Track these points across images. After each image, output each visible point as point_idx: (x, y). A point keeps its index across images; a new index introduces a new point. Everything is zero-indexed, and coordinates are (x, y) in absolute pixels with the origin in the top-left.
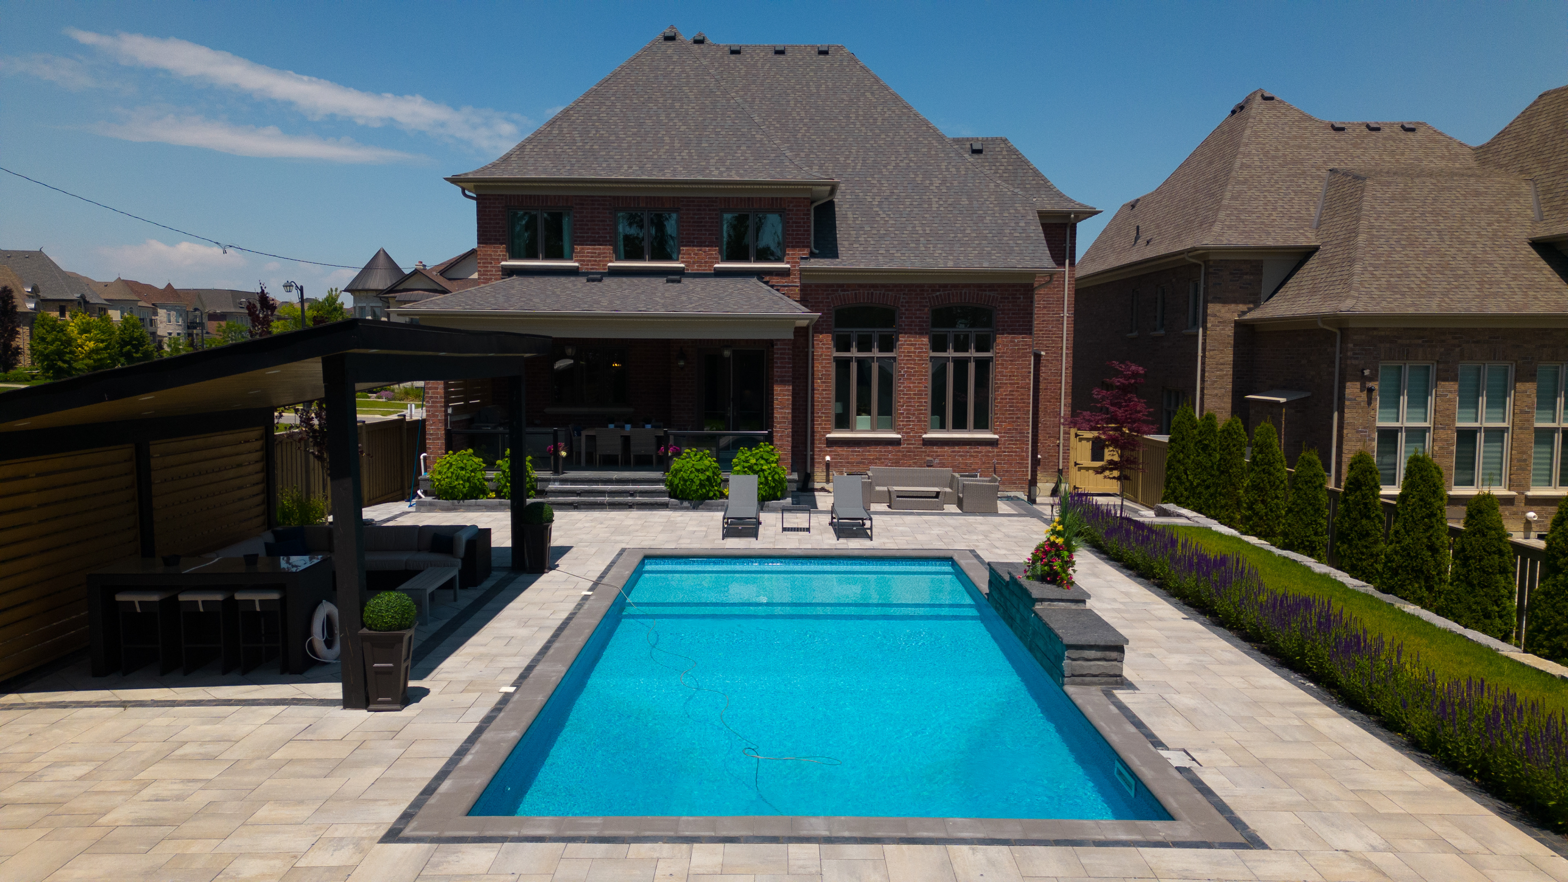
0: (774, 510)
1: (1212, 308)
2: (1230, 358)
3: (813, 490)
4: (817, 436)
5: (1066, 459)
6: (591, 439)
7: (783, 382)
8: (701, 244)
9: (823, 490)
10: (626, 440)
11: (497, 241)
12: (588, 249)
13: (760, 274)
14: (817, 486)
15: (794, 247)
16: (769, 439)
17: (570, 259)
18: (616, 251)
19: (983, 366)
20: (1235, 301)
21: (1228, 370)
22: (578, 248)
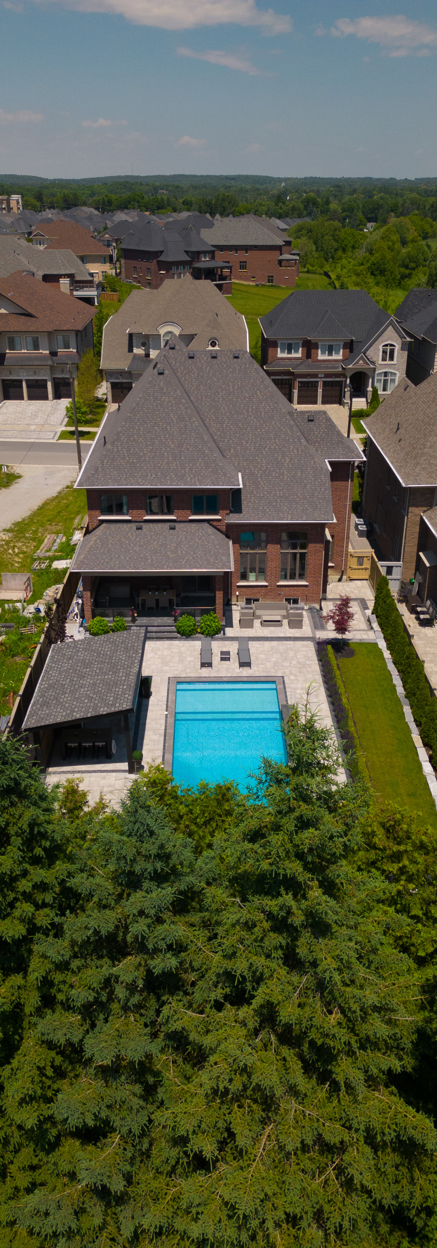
0: (217, 639)
1: (411, 509)
2: (418, 530)
3: (231, 605)
4: (233, 584)
5: (346, 565)
6: (144, 600)
7: (219, 590)
8: (183, 509)
9: (235, 604)
10: (157, 601)
11: (96, 509)
12: (135, 511)
13: (208, 521)
14: (233, 603)
15: (223, 510)
16: (214, 610)
17: (127, 514)
18: (147, 512)
19: (303, 556)
20: (422, 506)
21: (417, 535)
22: (131, 511)
